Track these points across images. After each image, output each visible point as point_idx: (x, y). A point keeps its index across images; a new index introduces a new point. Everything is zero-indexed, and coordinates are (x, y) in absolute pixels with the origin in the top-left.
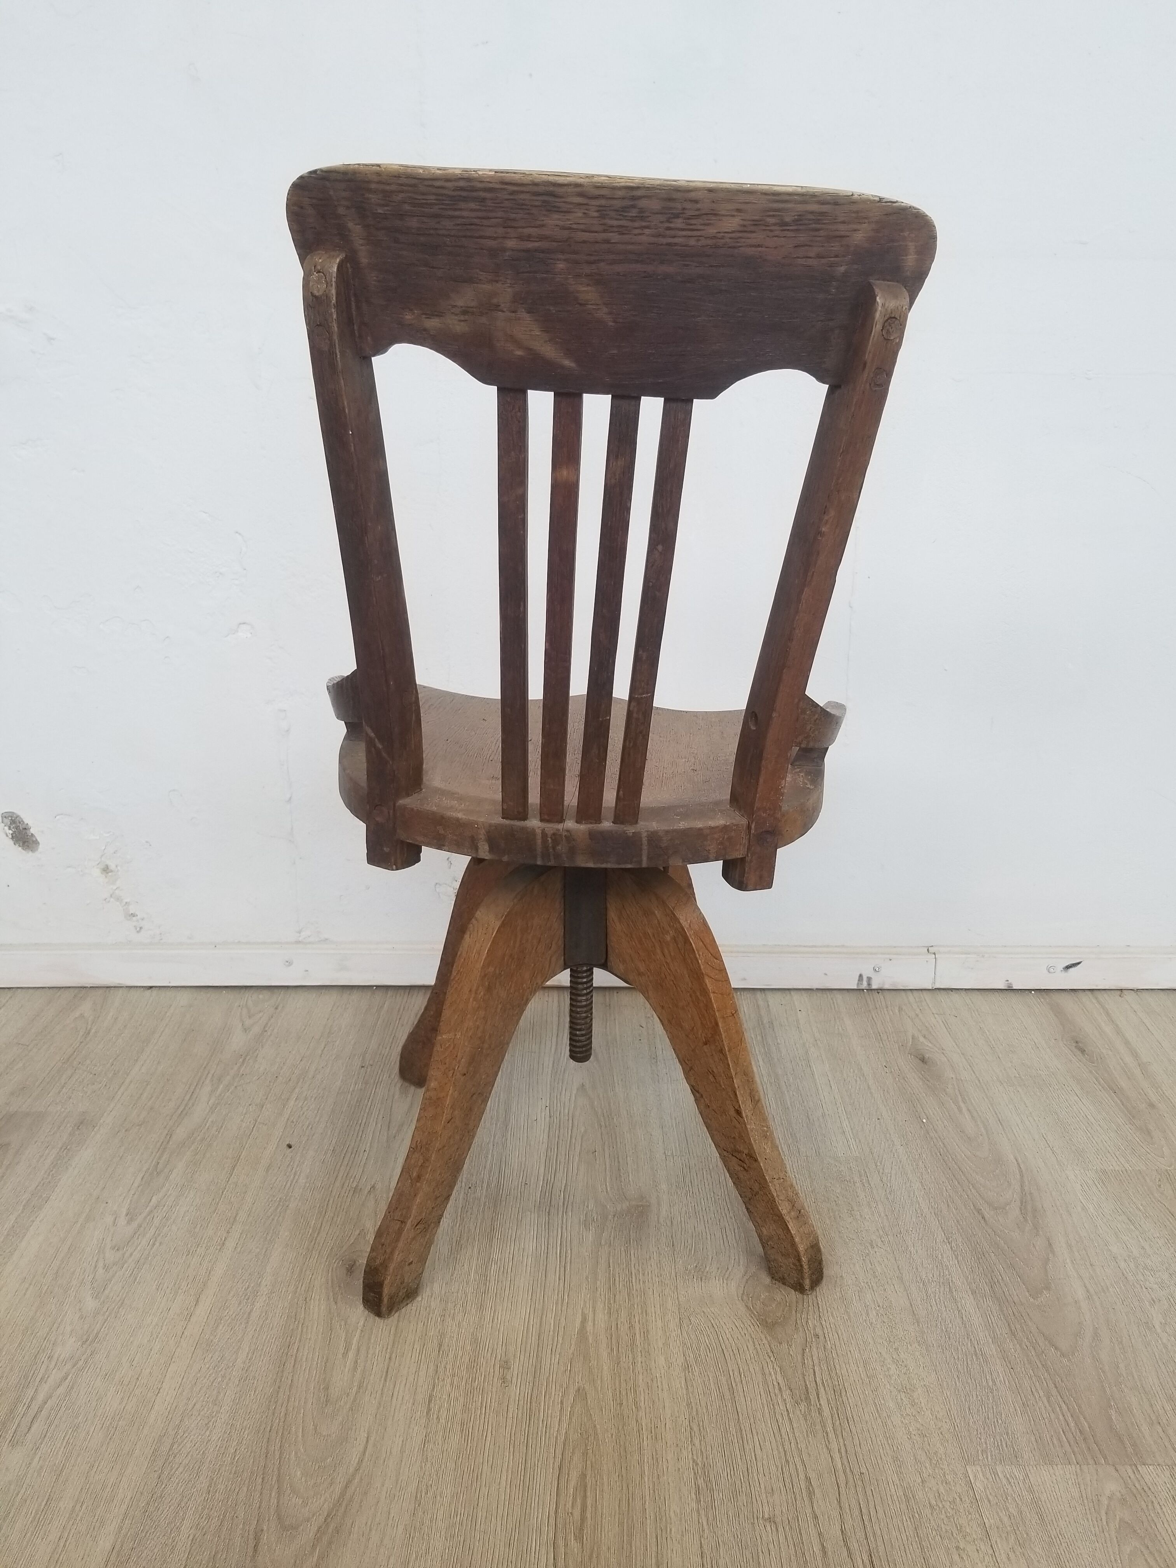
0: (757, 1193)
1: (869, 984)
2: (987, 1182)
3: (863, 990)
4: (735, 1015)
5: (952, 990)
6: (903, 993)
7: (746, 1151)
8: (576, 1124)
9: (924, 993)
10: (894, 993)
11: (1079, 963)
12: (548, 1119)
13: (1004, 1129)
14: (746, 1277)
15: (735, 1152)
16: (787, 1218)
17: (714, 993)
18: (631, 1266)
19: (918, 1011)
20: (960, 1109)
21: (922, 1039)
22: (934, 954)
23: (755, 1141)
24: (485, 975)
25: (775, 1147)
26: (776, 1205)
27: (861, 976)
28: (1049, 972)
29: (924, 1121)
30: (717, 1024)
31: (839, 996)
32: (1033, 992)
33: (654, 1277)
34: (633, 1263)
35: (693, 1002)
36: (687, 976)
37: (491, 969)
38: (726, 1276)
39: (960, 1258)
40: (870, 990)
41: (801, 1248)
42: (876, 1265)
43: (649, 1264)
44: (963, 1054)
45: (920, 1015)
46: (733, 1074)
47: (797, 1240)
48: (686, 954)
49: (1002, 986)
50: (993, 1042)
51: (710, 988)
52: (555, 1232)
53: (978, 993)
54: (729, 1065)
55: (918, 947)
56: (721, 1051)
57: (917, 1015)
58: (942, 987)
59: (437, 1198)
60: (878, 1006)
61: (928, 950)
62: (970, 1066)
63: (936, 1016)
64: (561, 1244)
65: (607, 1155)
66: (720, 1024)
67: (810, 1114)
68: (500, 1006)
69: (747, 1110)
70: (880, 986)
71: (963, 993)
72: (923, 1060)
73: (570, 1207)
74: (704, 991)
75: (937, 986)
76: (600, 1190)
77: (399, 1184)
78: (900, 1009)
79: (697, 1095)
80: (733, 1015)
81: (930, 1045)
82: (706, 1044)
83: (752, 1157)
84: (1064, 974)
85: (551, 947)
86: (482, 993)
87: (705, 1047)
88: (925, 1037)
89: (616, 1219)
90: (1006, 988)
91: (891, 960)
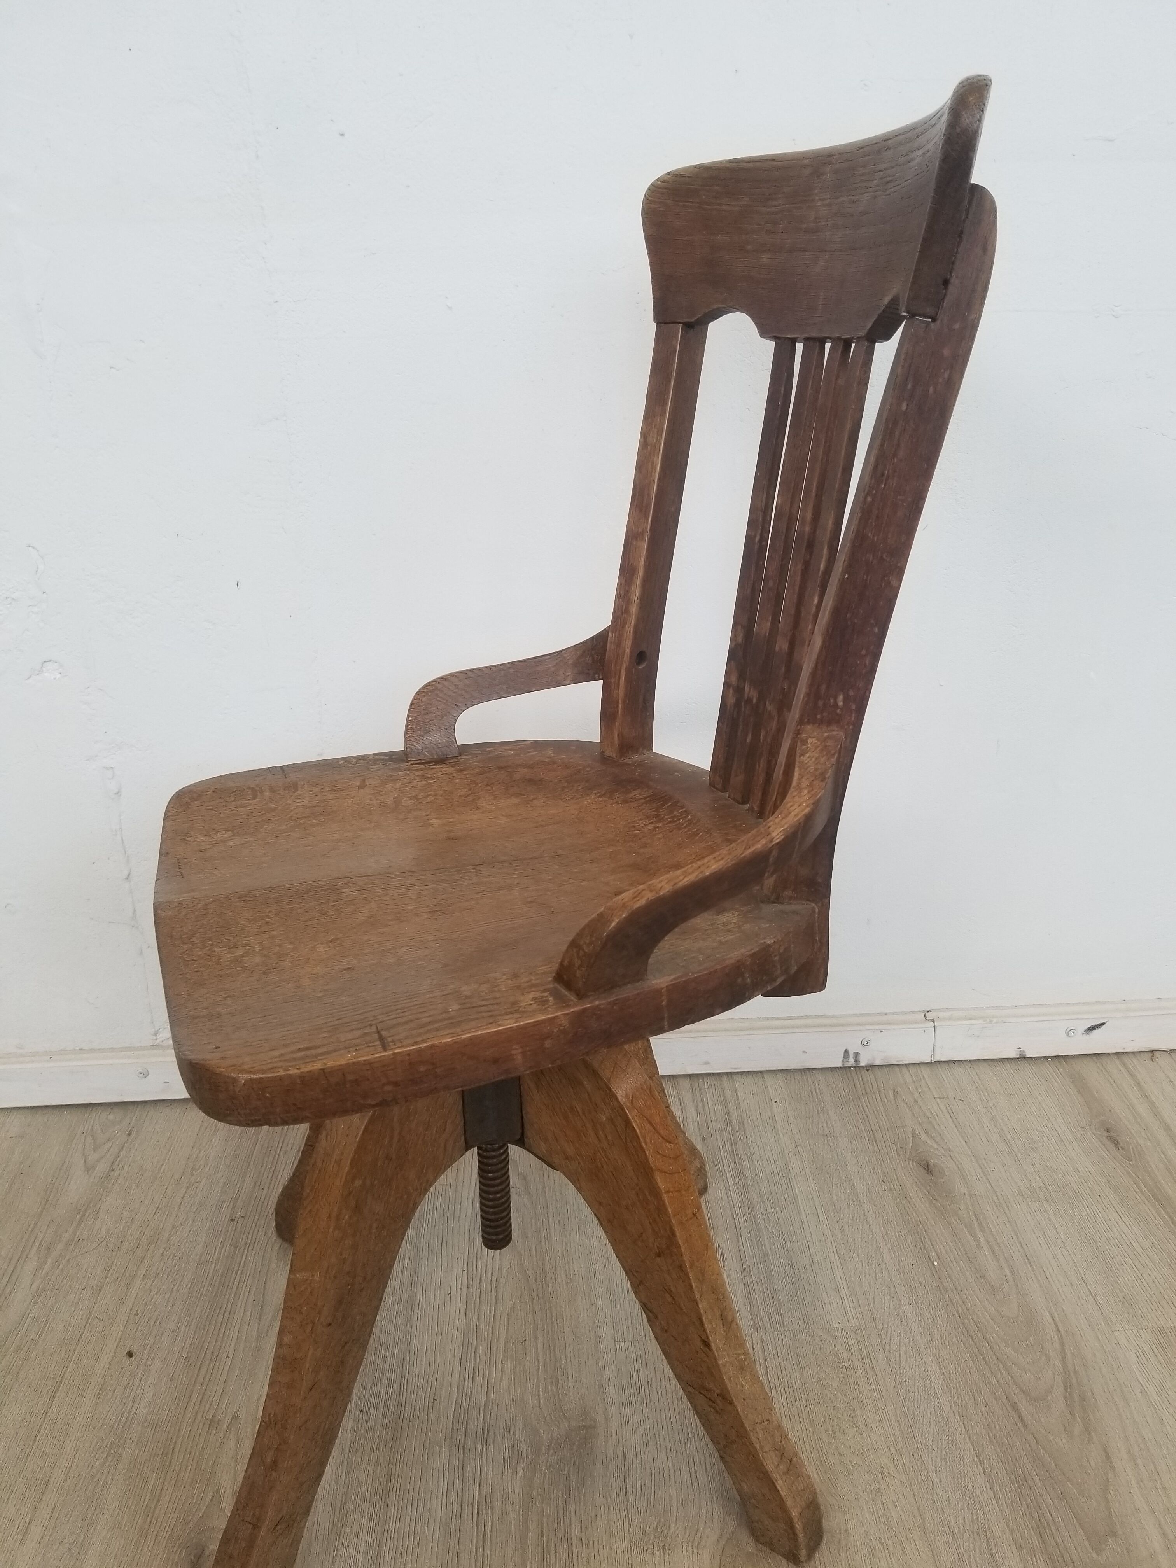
0: (734, 1442)
1: (856, 1061)
2: (1021, 1357)
3: (849, 1067)
4: (697, 1215)
5: (954, 1062)
6: (897, 1069)
7: (718, 1391)
8: (500, 1296)
9: (923, 1068)
10: (886, 1069)
11: (1103, 1024)
12: (465, 1289)
13: (1033, 1270)
14: (723, 1542)
15: (703, 1390)
16: (775, 1476)
17: (668, 1191)
18: (571, 1534)
19: (917, 1094)
20: (978, 1245)
21: (924, 1137)
22: (933, 1021)
23: (729, 1379)
24: (350, 1193)
25: (755, 1378)
26: (760, 1459)
27: (846, 1052)
28: (1068, 1035)
29: (936, 1263)
30: (673, 1234)
31: (820, 1077)
32: (1049, 1060)
33: (601, 1551)
34: (573, 1526)
35: (640, 1202)
36: (631, 1169)
37: (358, 1183)
38: (696, 1544)
39: (996, 1488)
40: (858, 1067)
41: (795, 1513)
43: (595, 1528)
44: (974, 1156)
45: (920, 1101)
46: (698, 1296)
47: (789, 1503)
48: (628, 1140)
49: (1013, 1055)
50: (1009, 1137)
51: (661, 1188)
52: (471, 1481)
53: (983, 1064)
54: (691, 1286)
55: (913, 1012)
56: (681, 1267)
57: (916, 1101)
58: (943, 1060)
59: (301, 1485)
60: (868, 1090)
61: (925, 1016)
62: (985, 1174)
63: (938, 1100)
64: (479, 1500)
65: (540, 1346)
66: (678, 1234)
67: (794, 1261)
68: (375, 1225)
69: (717, 1342)
70: (870, 1063)
71: (968, 1066)
72: (928, 1168)
73: (491, 1440)
74: (655, 1191)
75: (937, 1058)
76: (531, 1404)
77: (250, 1470)
78: (895, 1092)
79: (650, 1314)
81: (935, 1145)
82: (659, 1255)
83: (726, 1398)
84: (1086, 1037)
85: (445, 1130)
86: (347, 1217)
87: (658, 1259)
88: (927, 1133)
89: (552, 1451)
90: (1018, 1056)
91: (881, 1032)
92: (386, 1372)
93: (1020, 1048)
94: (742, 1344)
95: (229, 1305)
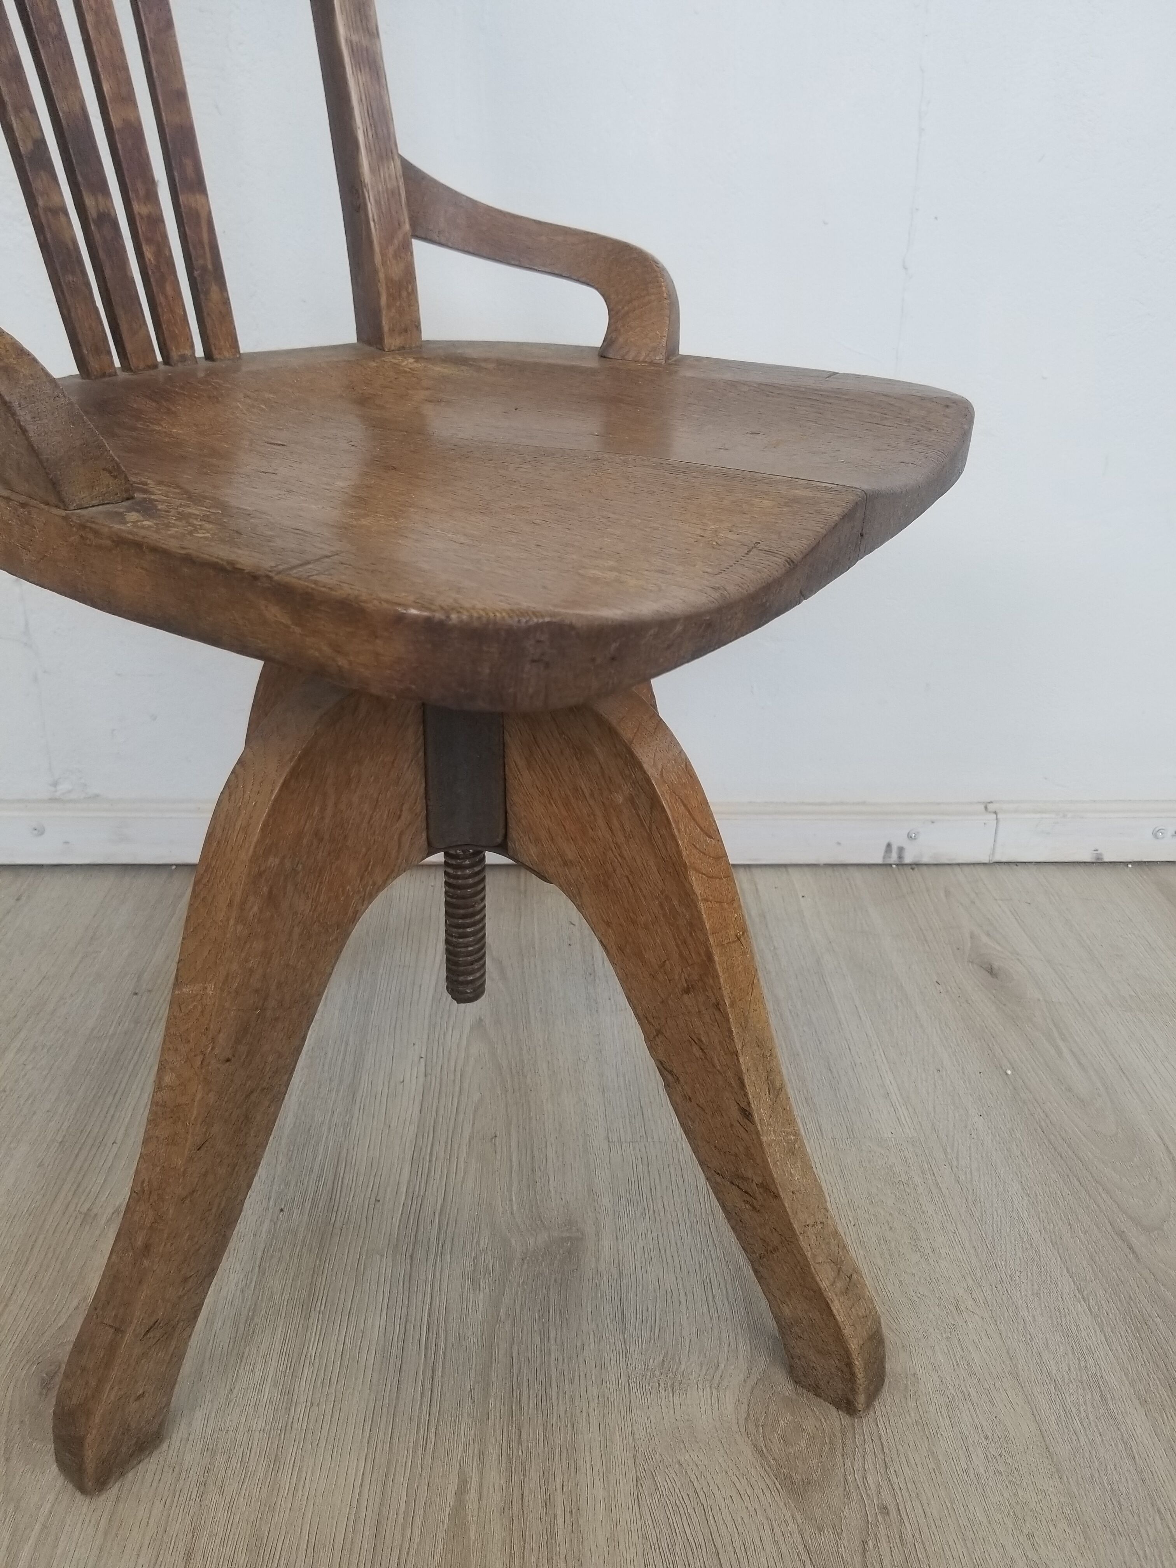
0: (776, 1249)
1: (900, 857)
2: (1124, 1180)
3: (891, 865)
4: (742, 939)
5: (1017, 864)
6: (948, 869)
7: (758, 1180)
8: (466, 1088)
9: (980, 868)
10: (934, 869)
12: (421, 1079)
13: (1131, 1085)
14: (751, 1382)
15: (737, 1180)
16: (830, 1294)
17: (706, 900)
18: (549, 1365)
19: (973, 895)
20: (1060, 1053)
21: (984, 939)
22: (995, 813)
23: (775, 1164)
24: (260, 874)
25: (807, 1167)
26: (811, 1273)
27: (889, 846)
28: (1156, 836)
29: (1009, 1072)
30: (710, 957)
31: (857, 874)
32: (1130, 866)
33: (589, 1388)
34: (553, 1356)
35: (664, 915)
36: (654, 869)
37: (273, 861)
38: (716, 1382)
39: (1108, 1330)
40: (901, 865)
41: (854, 1346)
42: (970, 1348)
43: (581, 1360)
45: (977, 903)
46: (739, 1047)
47: (847, 1331)
48: (654, 827)
49: (1088, 858)
50: (1088, 942)
51: (698, 892)
52: (420, 1297)
53: (1053, 867)
54: (731, 1031)
55: (971, 803)
56: (718, 1006)
57: (973, 902)
58: (1004, 859)
59: (186, 1280)
60: (913, 889)
61: (986, 808)
62: (1062, 980)
63: (1000, 902)
64: (428, 1321)
65: (514, 1144)
66: (716, 958)
68: (297, 930)
69: (761, 1110)
70: (916, 860)
71: (1033, 869)
72: (991, 971)
74: (688, 898)
75: (998, 858)
76: (501, 1209)
77: (114, 1256)
78: (947, 893)
79: (669, 1077)
80: (739, 939)
81: (999, 948)
82: (687, 991)
83: (770, 1190)
85: (400, 817)
86: (256, 909)
87: (685, 996)
88: (988, 935)
89: (525, 1266)
90: (1093, 861)
91: (933, 822)
92: (316, 1168)
93: (1097, 850)
94: (791, 1121)
95: (122, 1087)
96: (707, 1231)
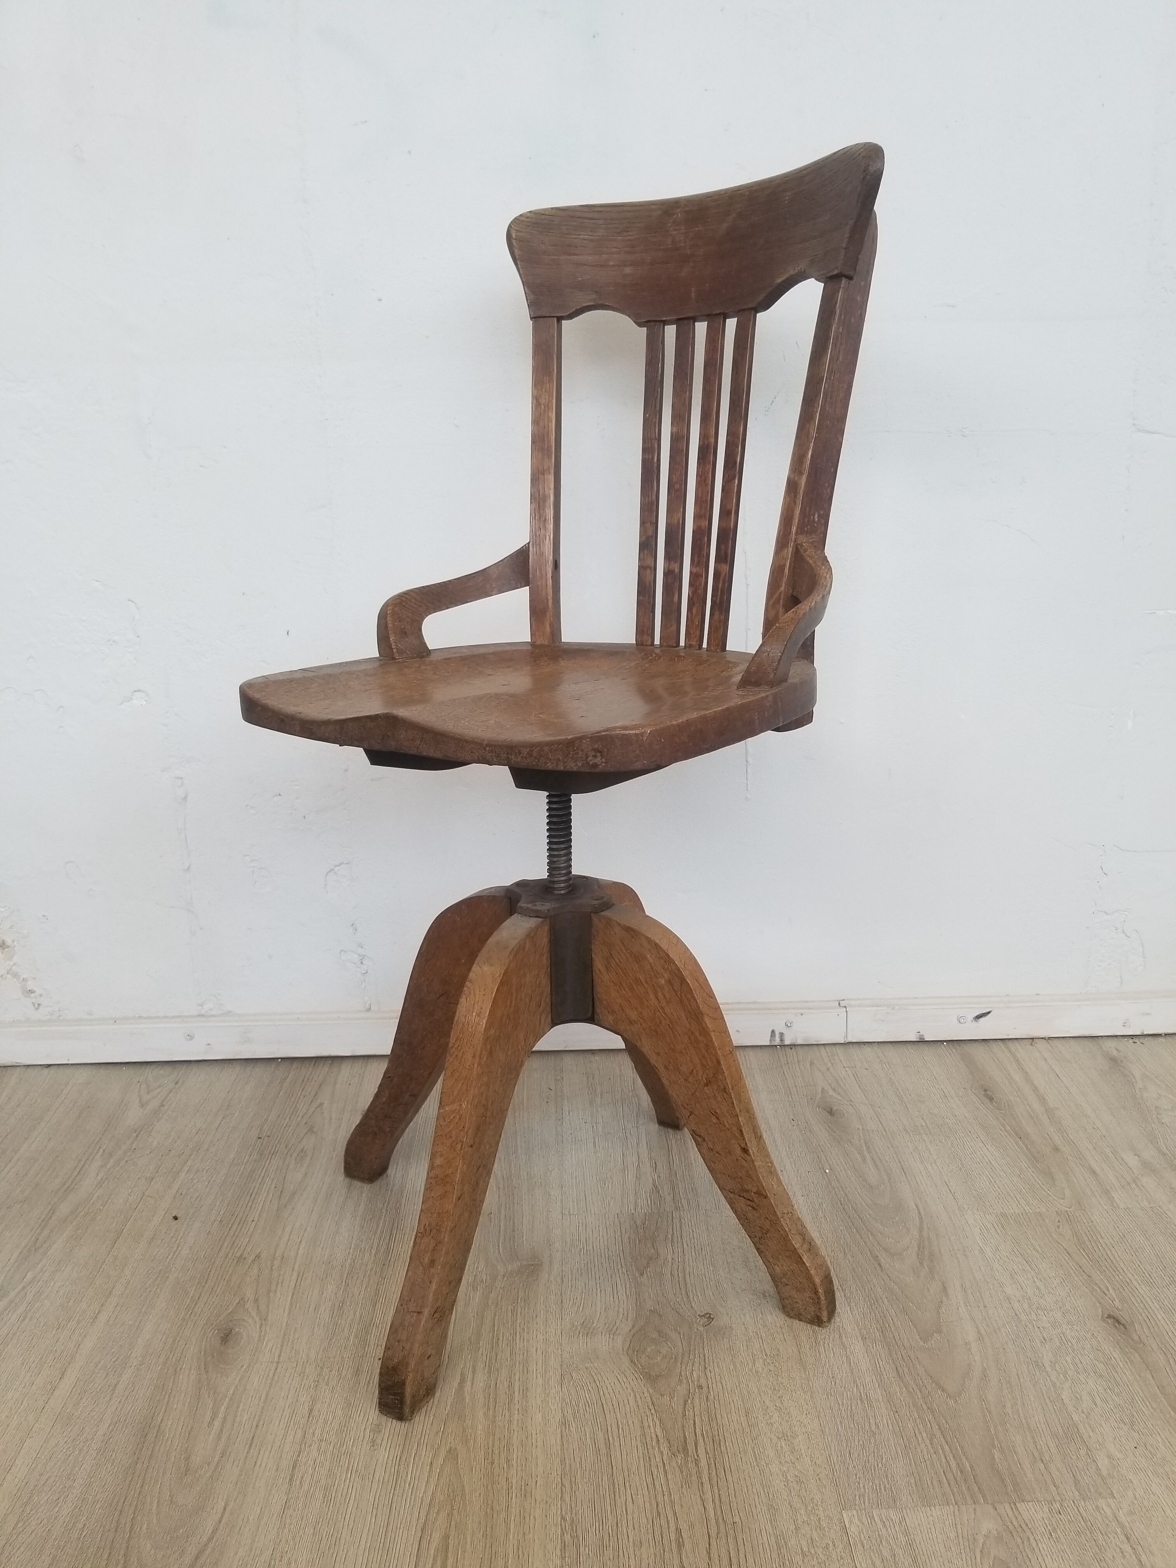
1: (782, 1040)
2: (887, 1229)
3: (776, 1046)
5: (864, 1043)
6: (815, 1048)
9: (837, 1047)
10: (806, 1048)
11: (989, 1013)
13: (907, 1177)
14: (633, 1331)
18: (516, 1325)
19: (829, 1065)
20: (864, 1160)
21: (831, 1092)
22: (845, 1007)
27: (773, 1032)
28: (959, 1022)
29: (827, 1171)
31: (751, 1053)
32: (945, 1043)
33: (538, 1335)
34: (519, 1321)
38: (612, 1333)
40: (783, 1046)
43: (535, 1322)
44: (871, 1105)
45: (831, 1069)
49: (913, 1038)
50: (902, 1093)
53: (890, 1045)
55: (829, 1001)
57: (828, 1069)
58: (854, 1041)
60: (789, 1062)
61: (839, 1004)
62: (877, 1116)
63: (847, 1069)
70: (793, 1042)
71: (876, 1047)
72: (831, 1112)
75: (850, 1039)
76: (492, 1251)
78: (812, 1063)
81: (839, 1097)
84: (975, 1024)
88: (834, 1090)
89: (505, 1279)
90: (918, 1040)
91: (802, 1014)
93: (919, 1032)
95: (256, 1190)
96: (619, 1260)
